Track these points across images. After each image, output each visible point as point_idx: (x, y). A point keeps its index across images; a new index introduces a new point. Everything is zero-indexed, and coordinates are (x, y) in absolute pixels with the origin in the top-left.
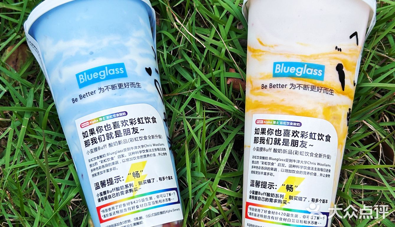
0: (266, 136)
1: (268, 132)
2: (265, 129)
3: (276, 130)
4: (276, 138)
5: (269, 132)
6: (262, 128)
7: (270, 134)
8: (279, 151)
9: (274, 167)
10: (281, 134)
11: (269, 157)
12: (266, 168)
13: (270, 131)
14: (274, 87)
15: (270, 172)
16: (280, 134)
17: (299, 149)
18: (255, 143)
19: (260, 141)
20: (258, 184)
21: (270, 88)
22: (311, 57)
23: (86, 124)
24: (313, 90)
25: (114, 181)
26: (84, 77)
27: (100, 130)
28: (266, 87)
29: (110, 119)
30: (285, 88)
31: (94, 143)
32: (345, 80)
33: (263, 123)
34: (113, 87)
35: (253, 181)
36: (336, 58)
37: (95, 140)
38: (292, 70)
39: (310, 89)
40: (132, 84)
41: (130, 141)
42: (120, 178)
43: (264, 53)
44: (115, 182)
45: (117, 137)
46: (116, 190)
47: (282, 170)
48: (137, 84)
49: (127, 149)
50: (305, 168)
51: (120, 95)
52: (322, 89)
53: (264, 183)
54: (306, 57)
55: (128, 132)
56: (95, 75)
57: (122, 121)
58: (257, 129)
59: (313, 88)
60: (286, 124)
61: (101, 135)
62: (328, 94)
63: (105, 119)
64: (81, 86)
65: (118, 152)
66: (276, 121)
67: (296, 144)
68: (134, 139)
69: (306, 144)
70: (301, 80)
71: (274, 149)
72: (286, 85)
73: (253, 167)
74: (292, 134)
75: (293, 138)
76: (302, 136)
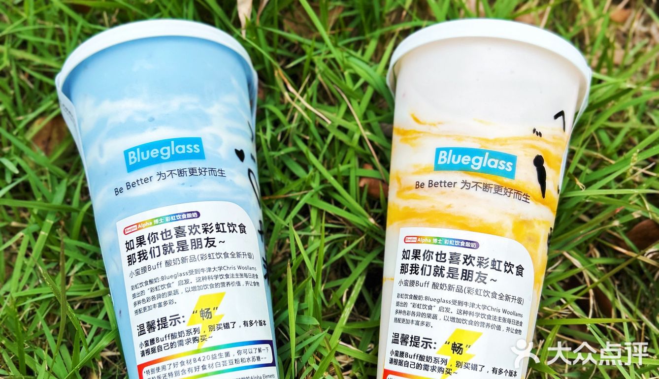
0: (420, 263)
1: (424, 255)
2: (420, 250)
3: (438, 252)
4: (437, 266)
5: (426, 255)
6: (414, 250)
7: (428, 259)
8: (442, 286)
9: (432, 312)
10: (446, 260)
11: (424, 296)
12: (419, 314)
13: (428, 254)
14: (436, 185)
15: (426, 320)
16: (444, 260)
17: (473, 285)
18: (403, 273)
19: (410, 270)
20: (404, 339)
21: (429, 187)
22: (495, 141)
23: (132, 229)
24: (497, 193)
25: (169, 323)
26: (136, 156)
27: (154, 239)
28: (422, 186)
29: (171, 221)
30: (454, 187)
31: (142, 259)
32: (546, 181)
33: (416, 241)
34: (181, 173)
35: (396, 335)
36: (533, 147)
37: (145, 255)
38: (465, 160)
39: (493, 191)
40: (212, 170)
41: (200, 258)
42: (179, 318)
43: (422, 135)
44: (171, 325)
45: (180, 251)
46: (170, 337)
47: (446, 318)
48: (220, 172)
49: (194, 270)
50: (483, 316)
51: (191, 186)
52: (513, 192)
53: (415, 338)
54: (487, 141)
55: (198, 245)
56: (154, 153)
57: (191, 226)
58: (405, 252)
59: (498, 189)
60: (453, 244)
61: (155, 247)
62: (520, 200)
63: (162, 221)
64: (131, 168)
65: (179, 275)
66: (438, 238)
67: (469, 277)
68: (207, 256)
69: (485, 278)
70: (479, 176)
71: (434, 284)
72: (455, 183)
73: (398, 311)
74: (464, 261)
75: (465, 267)
76: (480, 264)
